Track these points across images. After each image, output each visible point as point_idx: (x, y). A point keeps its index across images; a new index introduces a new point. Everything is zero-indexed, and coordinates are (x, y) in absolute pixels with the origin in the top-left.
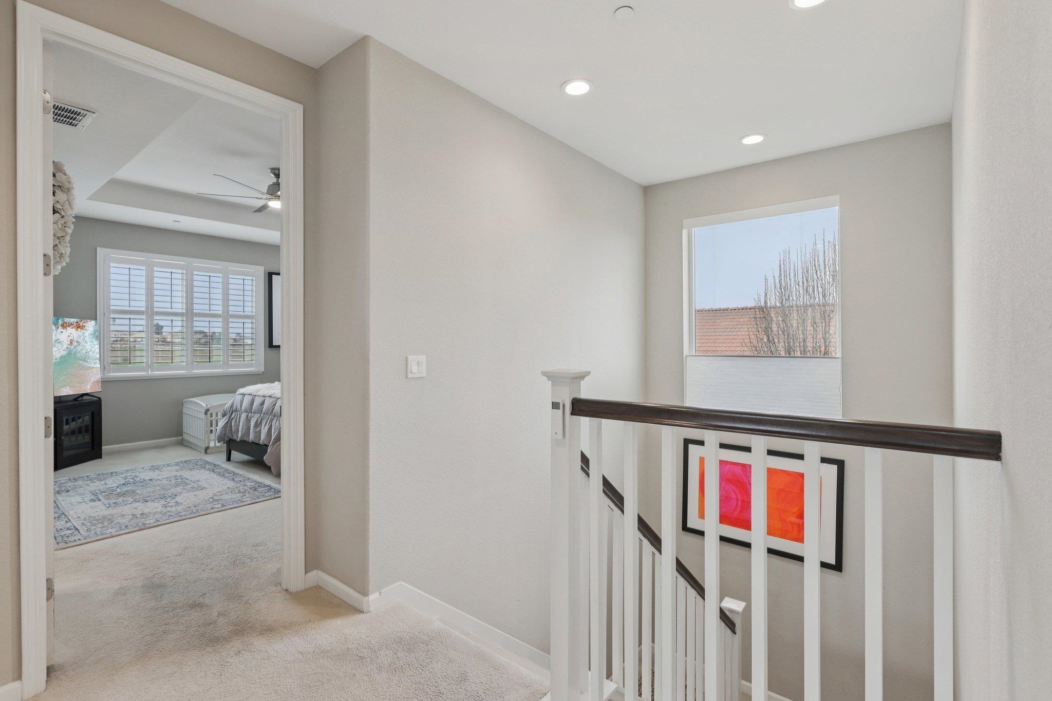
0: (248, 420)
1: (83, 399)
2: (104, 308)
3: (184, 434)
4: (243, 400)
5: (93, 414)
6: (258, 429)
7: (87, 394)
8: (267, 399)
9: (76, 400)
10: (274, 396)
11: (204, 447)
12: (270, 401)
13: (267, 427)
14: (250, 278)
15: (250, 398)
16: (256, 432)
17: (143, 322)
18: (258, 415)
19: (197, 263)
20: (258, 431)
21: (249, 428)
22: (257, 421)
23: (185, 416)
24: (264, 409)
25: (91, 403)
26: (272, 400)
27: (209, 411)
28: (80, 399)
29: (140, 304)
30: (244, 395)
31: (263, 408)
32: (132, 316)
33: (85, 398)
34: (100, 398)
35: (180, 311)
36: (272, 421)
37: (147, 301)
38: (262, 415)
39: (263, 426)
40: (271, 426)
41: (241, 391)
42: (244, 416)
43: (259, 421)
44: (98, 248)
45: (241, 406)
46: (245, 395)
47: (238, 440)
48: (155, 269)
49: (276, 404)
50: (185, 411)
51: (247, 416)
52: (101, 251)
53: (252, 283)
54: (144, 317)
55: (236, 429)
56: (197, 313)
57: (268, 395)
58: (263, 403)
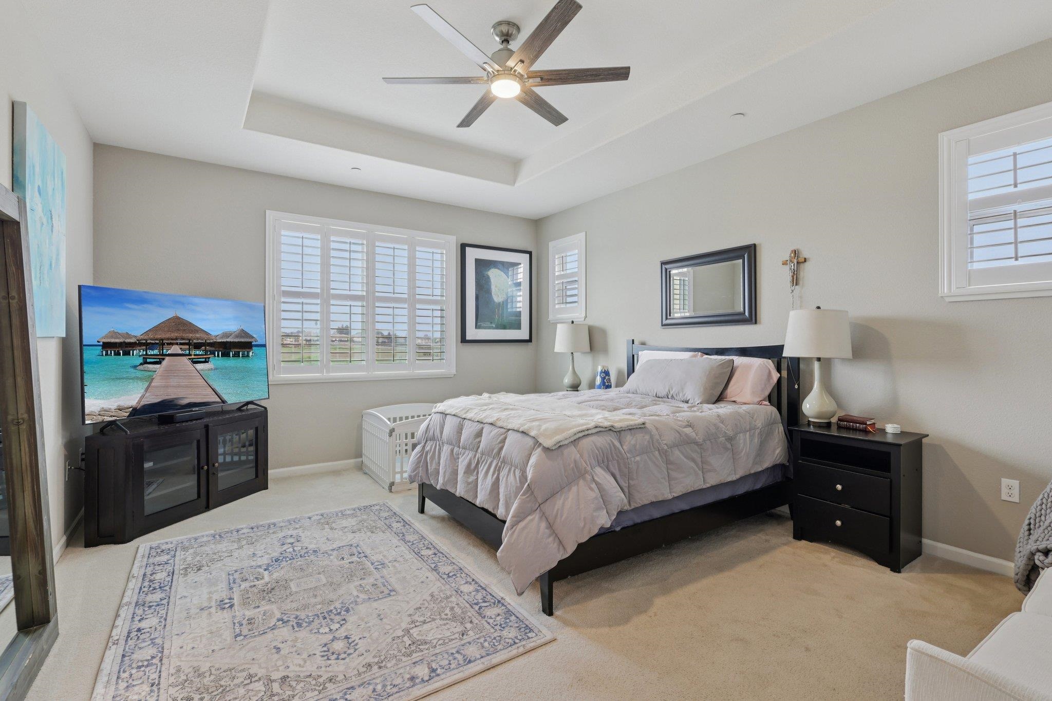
0: (454, 458)
1: (248, 408)
2: (273, 291)
3: (363, 456)
4: (444, 422)
5: (257, 429)
6: (472, 478)
7: (251, 403)
8: (487, 429)
9: (239, 409)
10: (499, 424)
11: (388, 482)
12: (493, 433)
13: (490, 480)
14: (439, 251)
15: (456, 421)
16: (469, 484)
17: (318, 308)
18: (471, 454)
19: (380, 231)
20: (472, 482)
21: (455, 473)
22: (469, 464)
23: (364, 433)
24: (482, 445)
25: (255, 415)
26: (496, 431)
27: (394, 431)
28: (245, 408)
29: (314, 284)
30: (444, 414)
31: (480, 442)
32: (305, 301)
33: (250, 406)
34: (266, 408)
35: (360, 293)
36: (498, 470)
37: (322, 281)
38: (478, 455)
39: (481, 476)
40: (498, 479)
41: (441, 407)
42: (446, 449)
43: (473, 465)
44: (267, 212)
45: (442, 433)
46: (446, 415)
47: (438, 488)
48: (332, 238)
49: (505, 438)
50: (365, 426)
51: (452, 451)
52: (271, 215)
53: (442, 257)
54: (318, 301)
55: (435, 469)
56: (379, 297)
57: (490, 421)
58: (479, 434)
